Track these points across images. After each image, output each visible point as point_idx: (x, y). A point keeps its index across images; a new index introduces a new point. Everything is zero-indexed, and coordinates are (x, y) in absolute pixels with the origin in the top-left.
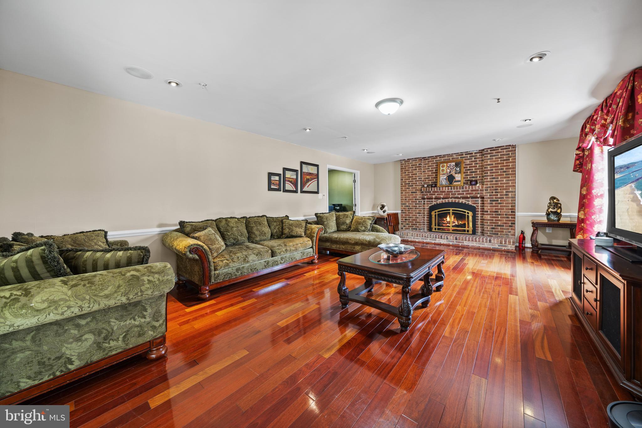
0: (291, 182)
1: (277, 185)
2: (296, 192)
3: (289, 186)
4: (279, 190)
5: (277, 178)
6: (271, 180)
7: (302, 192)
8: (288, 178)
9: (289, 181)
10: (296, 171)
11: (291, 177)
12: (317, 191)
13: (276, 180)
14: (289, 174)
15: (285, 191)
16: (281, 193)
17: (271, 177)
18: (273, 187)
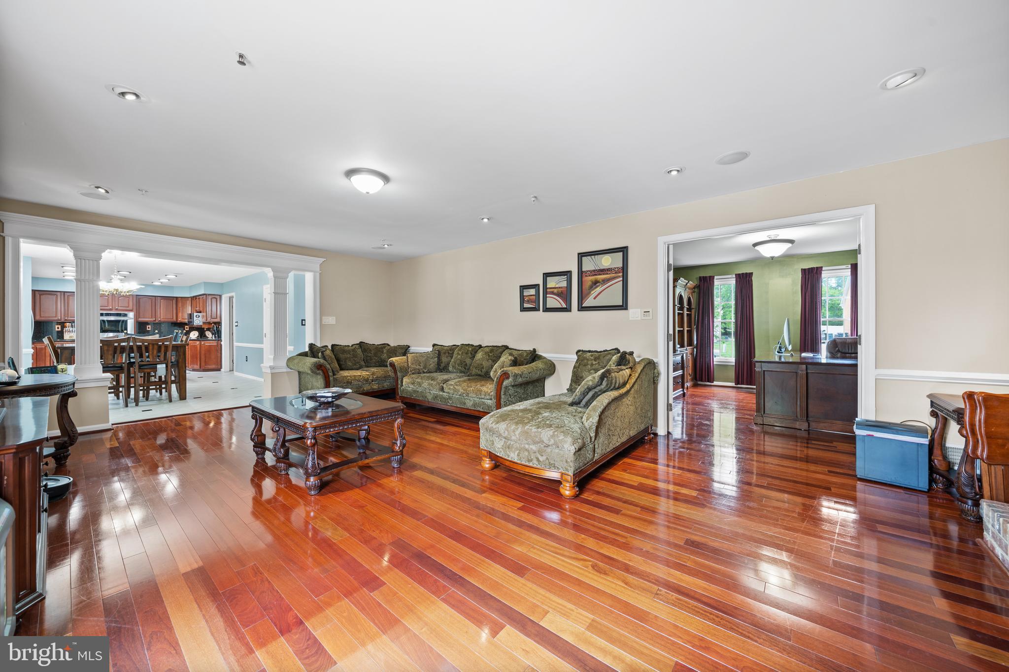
0: (558, 295)
1: (533, 302)
2: (568, 309)
3: (553, 301)
4: (536, 309)
5: (532, 292)
6: (523, 296)
7: (581, 308)
8: (551, 288)
9: (553, 293)
10: (568, 274)
11: (557, 286)
12: (621, 304)
13: (531, 295)
14: (552, 283)
15: (547, 310)
16: (540, 313)
17: (523, 292)
18: (526, 305)
